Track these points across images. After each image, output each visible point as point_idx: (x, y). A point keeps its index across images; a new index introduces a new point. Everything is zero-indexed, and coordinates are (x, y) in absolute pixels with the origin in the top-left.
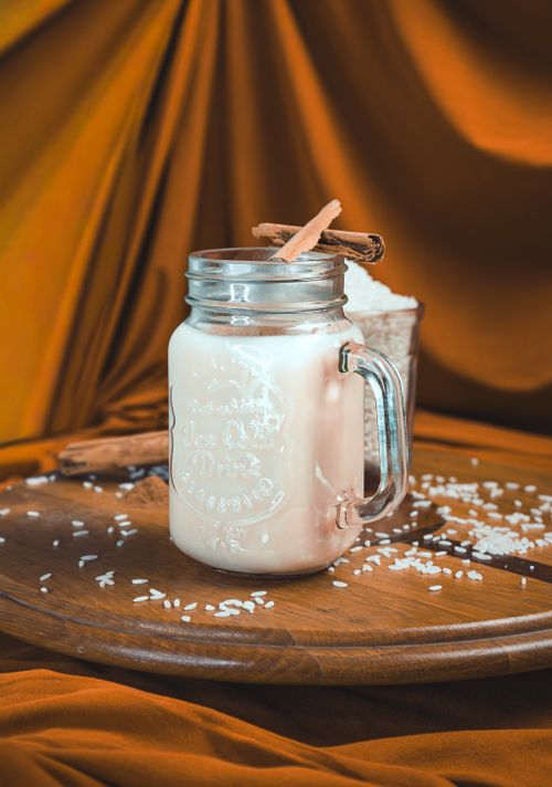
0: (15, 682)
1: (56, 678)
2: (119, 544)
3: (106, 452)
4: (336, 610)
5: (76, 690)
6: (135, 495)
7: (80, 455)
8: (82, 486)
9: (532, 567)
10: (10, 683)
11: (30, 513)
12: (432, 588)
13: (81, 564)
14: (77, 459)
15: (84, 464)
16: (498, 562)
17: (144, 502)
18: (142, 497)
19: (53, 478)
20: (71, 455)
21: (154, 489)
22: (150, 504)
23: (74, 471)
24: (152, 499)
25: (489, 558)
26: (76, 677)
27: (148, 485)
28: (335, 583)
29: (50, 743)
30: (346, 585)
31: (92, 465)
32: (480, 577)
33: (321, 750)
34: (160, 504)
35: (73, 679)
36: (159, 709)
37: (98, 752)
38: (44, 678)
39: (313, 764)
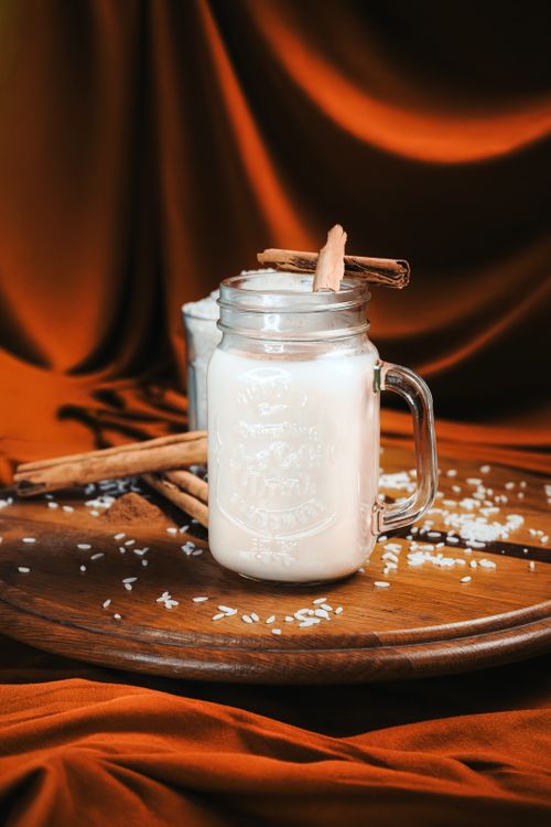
0: (51, 691)
1: (90, 686)
2: (145, 563)
3: (67, 471)
4: (399, 609)
5: (113, 698)
6: (118, 513)
7: (39, 475)
8: (47, 507)
9: (526, 551)
10: (47, 693)
11: (26, 540)
12: (464, 580)
13: (129, 587)
14: (35, 480)
15: (43, 484)
16: (494, 548)
17: (129, 519)
18: (124, 513)
19: (10, 500)
20: (30, 477)
21: (136, 505)
22: (135, 520)
23: (31, 493)
24: (137, 515)
25: (483, 545)
26: (110, 685)
27: (129, 502)
28: (377, 584)
29: (105, 749)
30: (388, 584)
31: (52, 485)
32: (494, 565)
33: (341, 740)
34: (146, 519)
35: (107, 687)
36: (194, 711)
37: (155, 756)
38: (79, 687)
39: (341, 755)
